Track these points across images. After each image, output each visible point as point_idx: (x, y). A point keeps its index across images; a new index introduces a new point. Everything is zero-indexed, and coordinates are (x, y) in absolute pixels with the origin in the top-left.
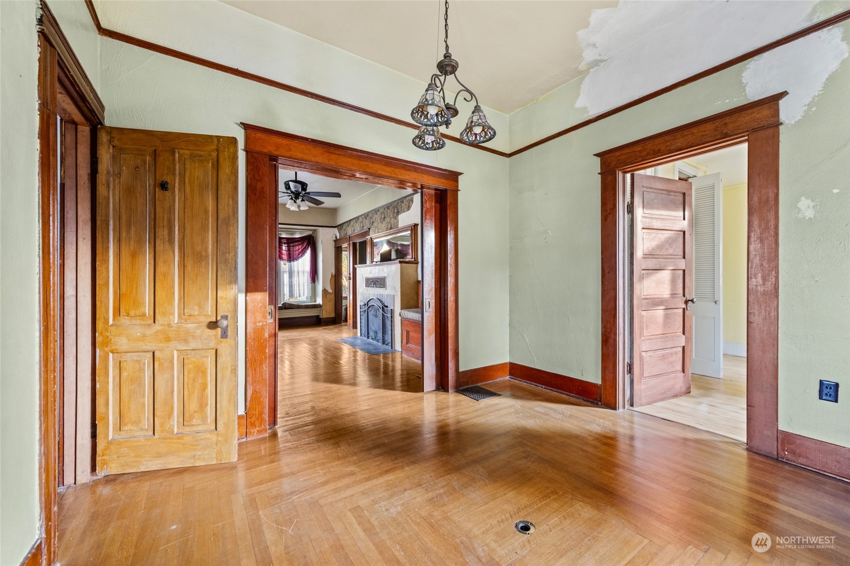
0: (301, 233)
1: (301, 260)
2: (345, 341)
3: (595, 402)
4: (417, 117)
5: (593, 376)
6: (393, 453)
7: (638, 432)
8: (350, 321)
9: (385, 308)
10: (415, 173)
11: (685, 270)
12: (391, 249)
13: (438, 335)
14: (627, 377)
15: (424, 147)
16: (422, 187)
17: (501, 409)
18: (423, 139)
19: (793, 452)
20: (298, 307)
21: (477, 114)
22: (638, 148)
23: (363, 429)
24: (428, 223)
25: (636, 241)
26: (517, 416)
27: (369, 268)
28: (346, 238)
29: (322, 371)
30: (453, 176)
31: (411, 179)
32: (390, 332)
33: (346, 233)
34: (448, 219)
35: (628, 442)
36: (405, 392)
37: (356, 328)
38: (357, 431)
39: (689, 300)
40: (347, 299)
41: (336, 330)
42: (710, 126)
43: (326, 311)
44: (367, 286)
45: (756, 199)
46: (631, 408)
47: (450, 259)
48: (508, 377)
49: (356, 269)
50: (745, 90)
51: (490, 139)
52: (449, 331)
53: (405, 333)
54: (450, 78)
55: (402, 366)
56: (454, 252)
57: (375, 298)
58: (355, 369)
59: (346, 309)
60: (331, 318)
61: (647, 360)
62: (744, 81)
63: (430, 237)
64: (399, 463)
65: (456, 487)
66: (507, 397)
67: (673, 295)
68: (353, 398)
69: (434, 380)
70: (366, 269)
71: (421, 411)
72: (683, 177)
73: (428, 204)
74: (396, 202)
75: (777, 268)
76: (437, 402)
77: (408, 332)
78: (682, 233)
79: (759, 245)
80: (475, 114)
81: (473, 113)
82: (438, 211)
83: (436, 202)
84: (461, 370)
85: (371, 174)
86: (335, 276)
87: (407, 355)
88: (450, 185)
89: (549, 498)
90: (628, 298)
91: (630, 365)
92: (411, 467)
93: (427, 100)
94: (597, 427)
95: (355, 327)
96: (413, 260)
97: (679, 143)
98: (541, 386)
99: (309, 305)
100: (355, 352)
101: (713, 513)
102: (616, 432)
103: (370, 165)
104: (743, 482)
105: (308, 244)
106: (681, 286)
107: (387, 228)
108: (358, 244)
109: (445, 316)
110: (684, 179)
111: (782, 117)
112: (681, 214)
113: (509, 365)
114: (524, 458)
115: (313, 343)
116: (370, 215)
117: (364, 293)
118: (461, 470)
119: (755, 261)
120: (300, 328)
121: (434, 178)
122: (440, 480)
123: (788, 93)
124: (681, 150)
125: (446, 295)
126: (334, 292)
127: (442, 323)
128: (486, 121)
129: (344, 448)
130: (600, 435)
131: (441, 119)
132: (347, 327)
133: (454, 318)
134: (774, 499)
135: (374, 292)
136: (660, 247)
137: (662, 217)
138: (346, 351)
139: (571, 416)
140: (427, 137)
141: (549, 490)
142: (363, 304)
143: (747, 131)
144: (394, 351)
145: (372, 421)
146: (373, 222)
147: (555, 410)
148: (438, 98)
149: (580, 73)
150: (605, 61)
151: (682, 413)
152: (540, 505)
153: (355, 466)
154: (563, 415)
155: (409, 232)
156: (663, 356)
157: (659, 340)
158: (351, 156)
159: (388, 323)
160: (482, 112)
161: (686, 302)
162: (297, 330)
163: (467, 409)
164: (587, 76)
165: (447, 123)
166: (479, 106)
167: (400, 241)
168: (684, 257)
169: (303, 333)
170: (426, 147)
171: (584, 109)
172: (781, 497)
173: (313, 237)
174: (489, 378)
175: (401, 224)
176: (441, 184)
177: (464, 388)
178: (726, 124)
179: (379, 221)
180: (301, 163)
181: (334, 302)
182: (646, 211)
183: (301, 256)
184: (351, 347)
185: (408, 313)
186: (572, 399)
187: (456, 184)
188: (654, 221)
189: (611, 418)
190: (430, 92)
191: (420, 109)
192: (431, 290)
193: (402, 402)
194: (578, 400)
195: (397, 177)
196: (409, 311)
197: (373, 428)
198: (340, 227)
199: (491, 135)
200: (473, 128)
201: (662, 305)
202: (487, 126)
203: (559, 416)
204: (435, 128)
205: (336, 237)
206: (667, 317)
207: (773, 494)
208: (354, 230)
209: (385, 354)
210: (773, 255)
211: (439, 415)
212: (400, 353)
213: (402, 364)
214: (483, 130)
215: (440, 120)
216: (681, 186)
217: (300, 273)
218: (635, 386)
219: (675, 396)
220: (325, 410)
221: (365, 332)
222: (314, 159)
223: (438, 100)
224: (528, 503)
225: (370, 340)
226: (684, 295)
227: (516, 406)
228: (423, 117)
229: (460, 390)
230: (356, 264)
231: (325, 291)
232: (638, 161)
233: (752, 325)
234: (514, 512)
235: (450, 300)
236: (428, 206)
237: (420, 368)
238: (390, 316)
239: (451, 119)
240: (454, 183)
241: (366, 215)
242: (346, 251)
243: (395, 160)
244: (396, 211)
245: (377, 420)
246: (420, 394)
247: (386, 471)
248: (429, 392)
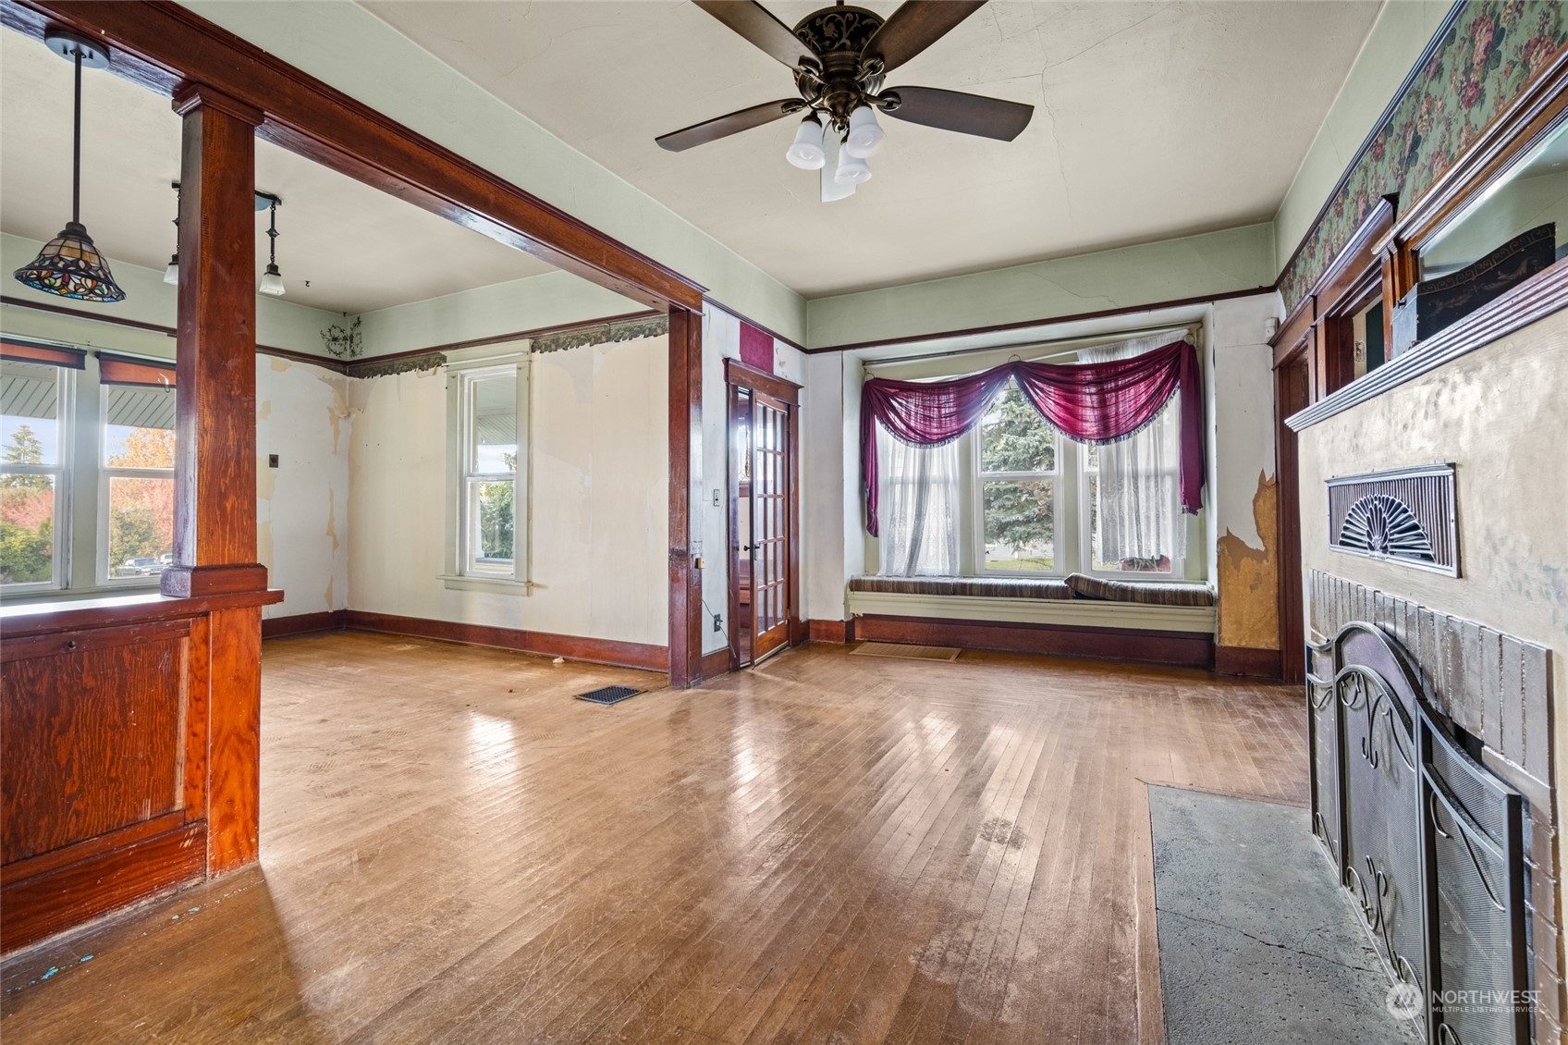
0: (1142, 342)
1: (1143, 436)
27: (1347, 421)
28: (1305, 312)
33: (1307, 291)
43: (1239, 623)
60: (1261, 650)
70: (1332, 426)
86: (1278, 482)
105: (1173, 375)
126: (1272, 547)
135: (1375, 586)
146: (1415, 144)
173: (1192, 350)
181: (1273, 591)
183: (1146, 420)
198: (1287, 278)
205: (1278, 326)
208: (1332, 257)
217: (1141, 481)
231: (1231, 548)
241: (1379, 138)
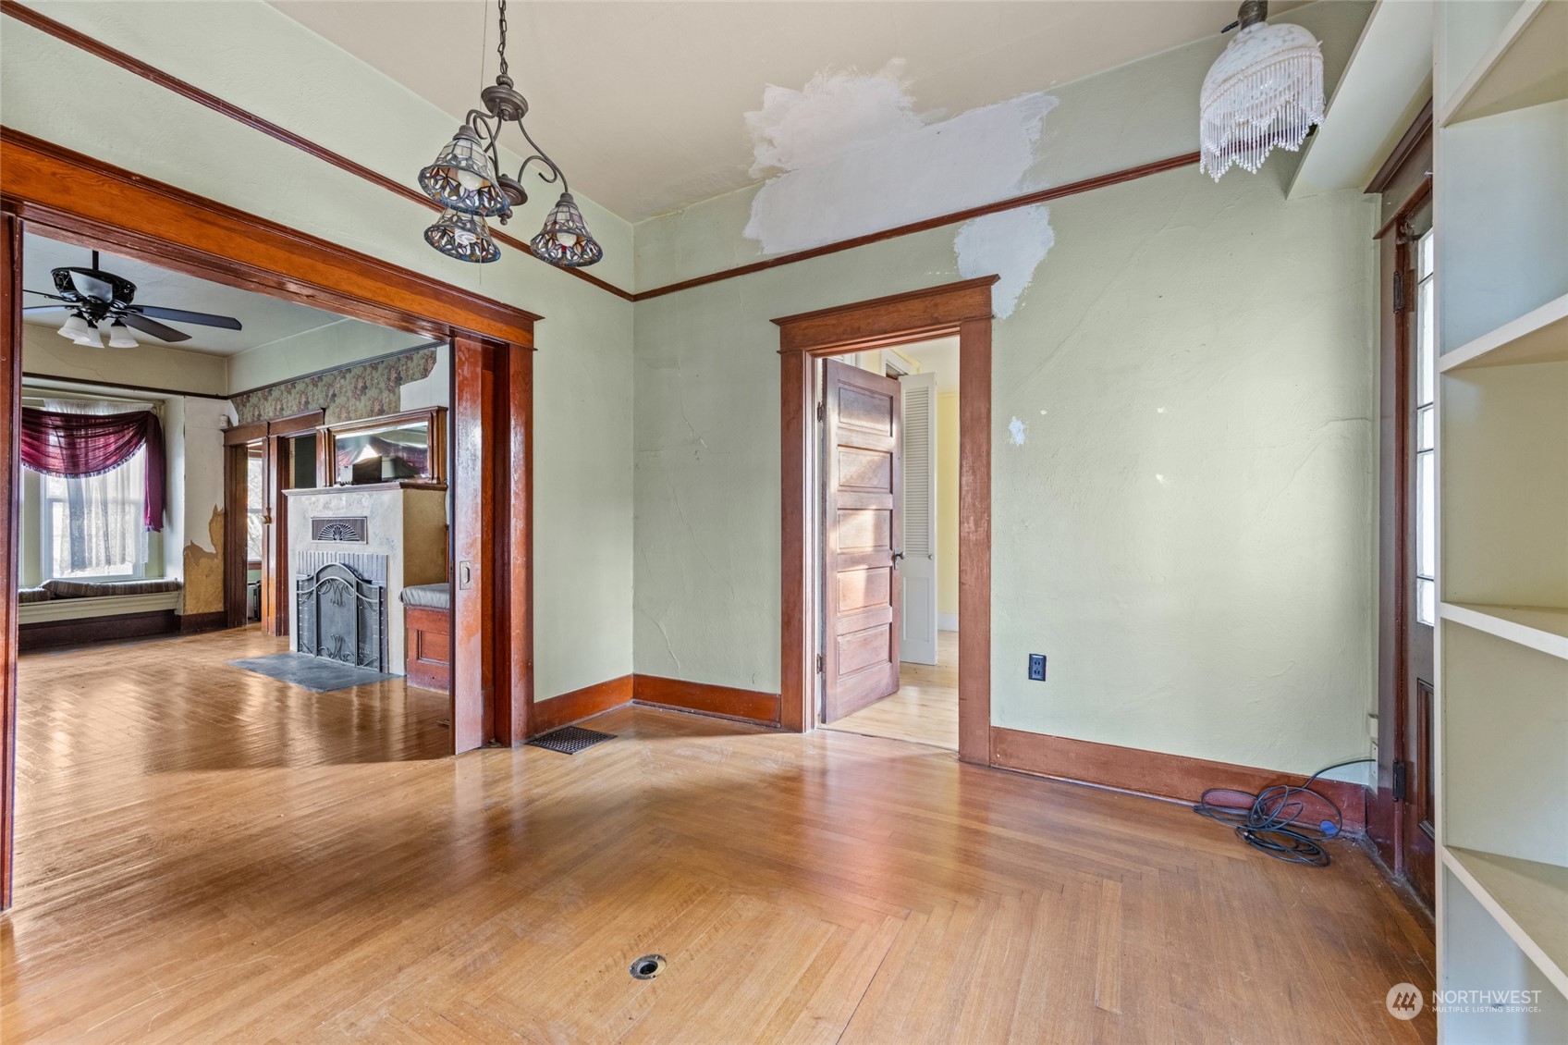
0: (112, 405)
1: (112, 474)
2: (251, 666)
3: (773, 724)
4: (434, 187)
5: (769, 684)
6: (372, 897)
7: (833, 760)
8: (270, 616)
9: (365, 586)
10: (437, 303)
11: (891, 511)
12: (381, 457)
13: (489, 635)
14: (818, 677)
15: (454, 252)
16: (453, 333)
17: (615, 763)
18: (451, 235)
19: (1005, 754)
20: (104, 591)
21: (565, 209)
22: (831, 320)
23: (296, 861)
24: (466, 409)
25: (830, 465)
26: (644, 769)
27: (323, 498)
28: (259, 427)
29: (180, 745)
30: (525, 320)
31: (424, 313)
32: (376, 637)
33: (260, 415)
34: (511, 404)
35: (817, 780)
36: (410, 762)
37: (286, 633)
38: (276, 869)
39: (897, 555)
40: (260, 568)
41: (229, 642)
42: (917, 305)
43: (198, 599)
44: (318, 534)
45: (968, 414)
46: (824, 726)
47: (516, 482)
48: (632, 701)
49: (286, 498)
50: (957, 262)
51: (592, 262)
52: (512, 625)
53: (413, 636)
54: (510, 127)
55: (405, 708)
56: (523, 468)
57: (337, 563)
58: (282, 728)
59: (258, 592)
60: (213, 613)
61: (845, 648)
62: (956, 250)
63: (471, 437)
64: (387, 917)
65: (518, 931)
66: (627, 738)
67: (877, 547)
68: (270, 795)
69: (479, 727)
70: (313, 498)
71: (449, 795)
72: (891, 373)
73: (466, 368)
74: (395, 358)
75: (989, 508)
76: (484, 770)
77: (420, 634)
78: (889, 455)
79: (971, 478)
80: (561, 209)
81: (558, 205)
82: (490, 386)
83: (485, 367)
84: (539, 697)
85: (324, 289)
86: (226, 513)
87: (418, 683)
88: (517, 338)
89: (692, 902)
90: (819, 552)
91: (821, 659)
92: (418, 917)
93: (455, 157)
94: (774, 765)
95: (282, 629)
96: (435, 481)
97: (884, 321)
98: (687, 709)
99: (141, 586)
100: (283, 691)
101: (917, 860)
102: (801, 769)
103: (320, 266)
104: (954, 807)
105: (140, 435)
106: (888, 533)
107: (372, 411)
108: (292, 443)
109: (503, 597)
110: (893, 377)
111: (995, 309)
112: (888, 427)
113: (632, 681)
114: (654, 842)
115: (158, 676)
116: (325, 380)
117: (306, 553)
118: (530, 894)
119: (967, 499)
120: (108, 644)
121: (479, 319)
122: (483, 926)
123: (999, 278)
124: (886, 333)
125: (506, 554)
126: (221, 551)
127: (497, 610)
128: (584, 227)
129: (237, 916)
130: (776, 776)
131: (490, 204)
132: (259, 633)
133: (522, 599)
134: (985, 821)
135: (335, 551)
136: (862, 476)
137: (864, 430)
138: (257, 691)
139: (734, 754)
140: (458, 232)
141: (693, 889)
142: (305, 577)
143: (959, 320)
144: (386, 676)
145: (321, 839)
146: (334, 395)
147: (709, 749)
148: (480, 160)
149: (751, 181)
150: (787, 172)
151: (888, 722)
152: (676, 919)
153: (269, 950)
154: (723, 754)
155: (426, 423)
156: (865, 640)
157: (860, 616)
158: (264, 239)
159: (372, 618)
160: (576, 209)
161: (894, 558)
162: (99, 650)
163: (547, 775)
164: (762, 190)
165: (504, 215)
166: (570, 195)
167: (403, 440)
168: (891, 492)
169: (120, 657)
170: (457, 251)
171: (756, 243)
172: (992, 816)
173: (156, 419)
174: (596, 707)
175: (406, 406)
176: (498, 332)
177: (544, 733)
178: (936, 305)
179: (350, 394)
180: (108, 232)
181: (221, 577)
182: (842, 420)
183: (115, 462)
184: (271, 679)
185: (421, 593)
186: (738, 725)
187: (528, 336)
188: (854, 434)
189: (795, 746)
190: (462, 143)
191: (441, 173)
192: (472, 545)
193: (402, 783)
194: (746, 726)
195: (391, 303)
196: (424, 589)
197: (324, 853)
198: (241, 398)
199: (594, 254)
200: (559, 235)
201: (864, 563)
202: (584, 235)
203: (716, 758)
204: (476, 218)
205: (229, 421)
206: (870, 580)
207: (984, 814)
208: (282, 409)
209: (364, 687)
210: (985, 491)
211: (489, 797)
212: (402, 679)
213: (405, 704)
214: (578, 242)
215: (487, 205)
216: (887, 386)
217: (110, 506)
218: (829, 691)
219: (881, 698)
220: (184, 837)
221: (310, 641)
222: (150, 228)
223: (481, 165)
224: (655, 922)
225: (325, 659)
226: (891, 548)
227: (644, 752)
228: (448, 190)
229: (536, 740)
230: (287, 487)
231: (192, 552)
232: (831, 340)
233: (964, 587)
234: (629, 945)
235: (514, 564)
236: (466, 373)
237: (447, 706)
238: (378, 601)
239: (511, 208)
240: (524, 333)
241: (316, 379)
242: (258, 455)
243: (387, 268)
244: (394, 375)
245: (334, 834)
246: (446, 761)
247: (354, 940)
248: (467, 753)
